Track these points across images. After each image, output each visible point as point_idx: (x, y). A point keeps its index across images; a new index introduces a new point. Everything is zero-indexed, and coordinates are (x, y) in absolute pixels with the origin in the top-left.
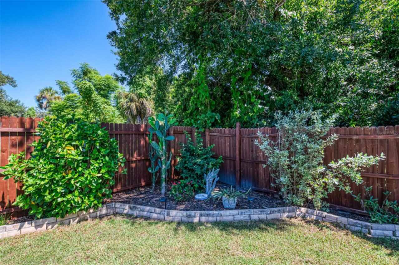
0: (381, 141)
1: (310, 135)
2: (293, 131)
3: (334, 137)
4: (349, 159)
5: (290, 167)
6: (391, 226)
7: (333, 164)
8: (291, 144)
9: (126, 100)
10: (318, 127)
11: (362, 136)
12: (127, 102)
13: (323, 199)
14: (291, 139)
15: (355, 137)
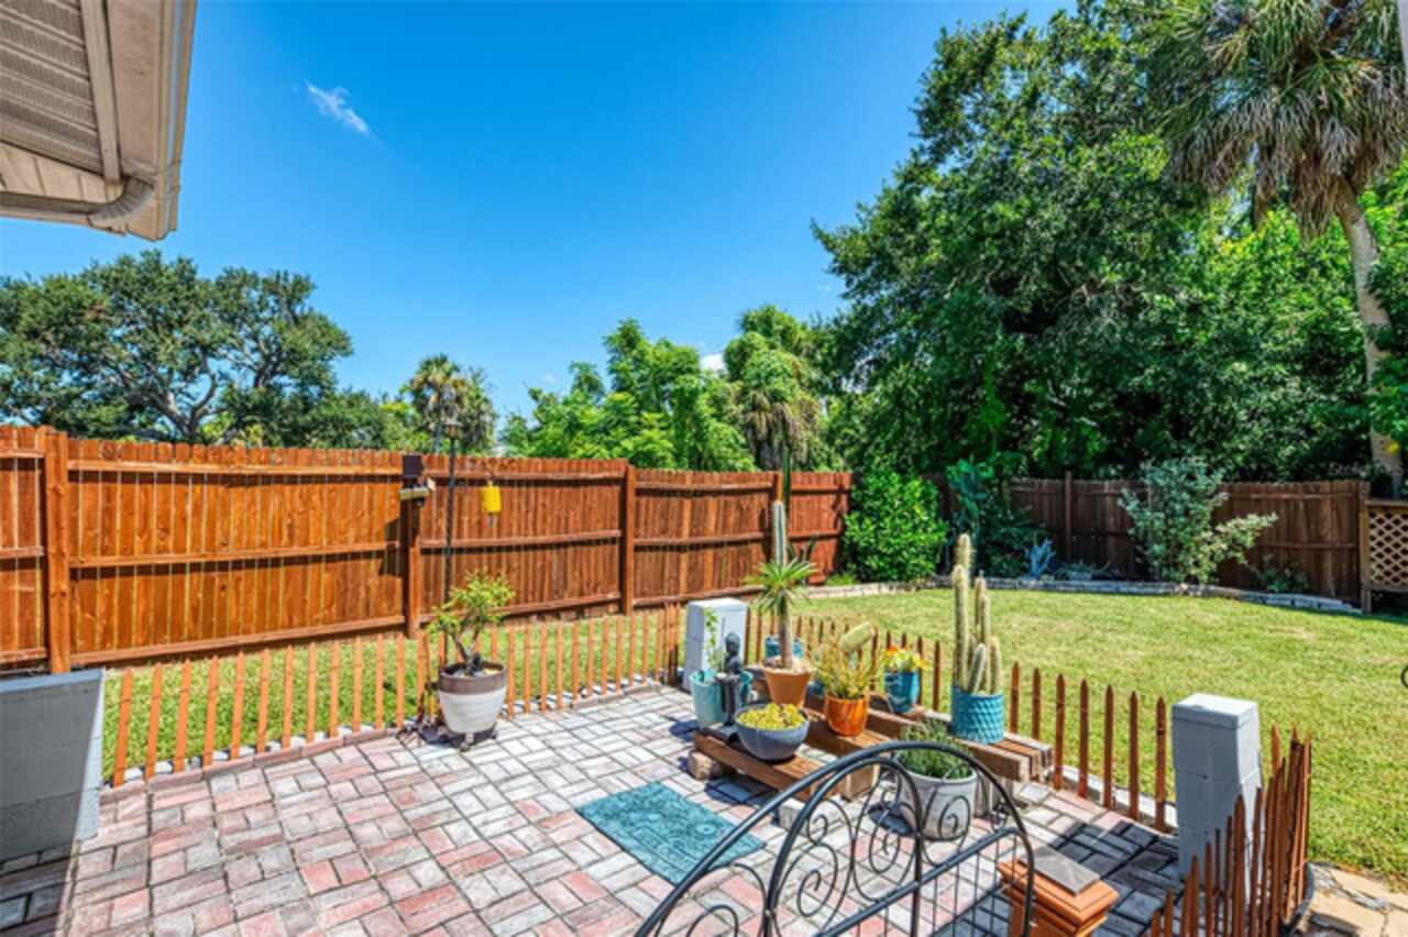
0: (1287, 501)
1: (1193, 493)
2: (1170, 488)
3: (1224, 496)
4: (1240, 521)
5: (1165, 533)
6: (1290, 596)
7: (1220, 528)
8: (1166, 504)
9: (741, 407)
10: (1202, 482)
11: (1262, 495)
12: (744, 412)
13: (1212, 574)
14: (1167, 497)
15: (1254, 496)
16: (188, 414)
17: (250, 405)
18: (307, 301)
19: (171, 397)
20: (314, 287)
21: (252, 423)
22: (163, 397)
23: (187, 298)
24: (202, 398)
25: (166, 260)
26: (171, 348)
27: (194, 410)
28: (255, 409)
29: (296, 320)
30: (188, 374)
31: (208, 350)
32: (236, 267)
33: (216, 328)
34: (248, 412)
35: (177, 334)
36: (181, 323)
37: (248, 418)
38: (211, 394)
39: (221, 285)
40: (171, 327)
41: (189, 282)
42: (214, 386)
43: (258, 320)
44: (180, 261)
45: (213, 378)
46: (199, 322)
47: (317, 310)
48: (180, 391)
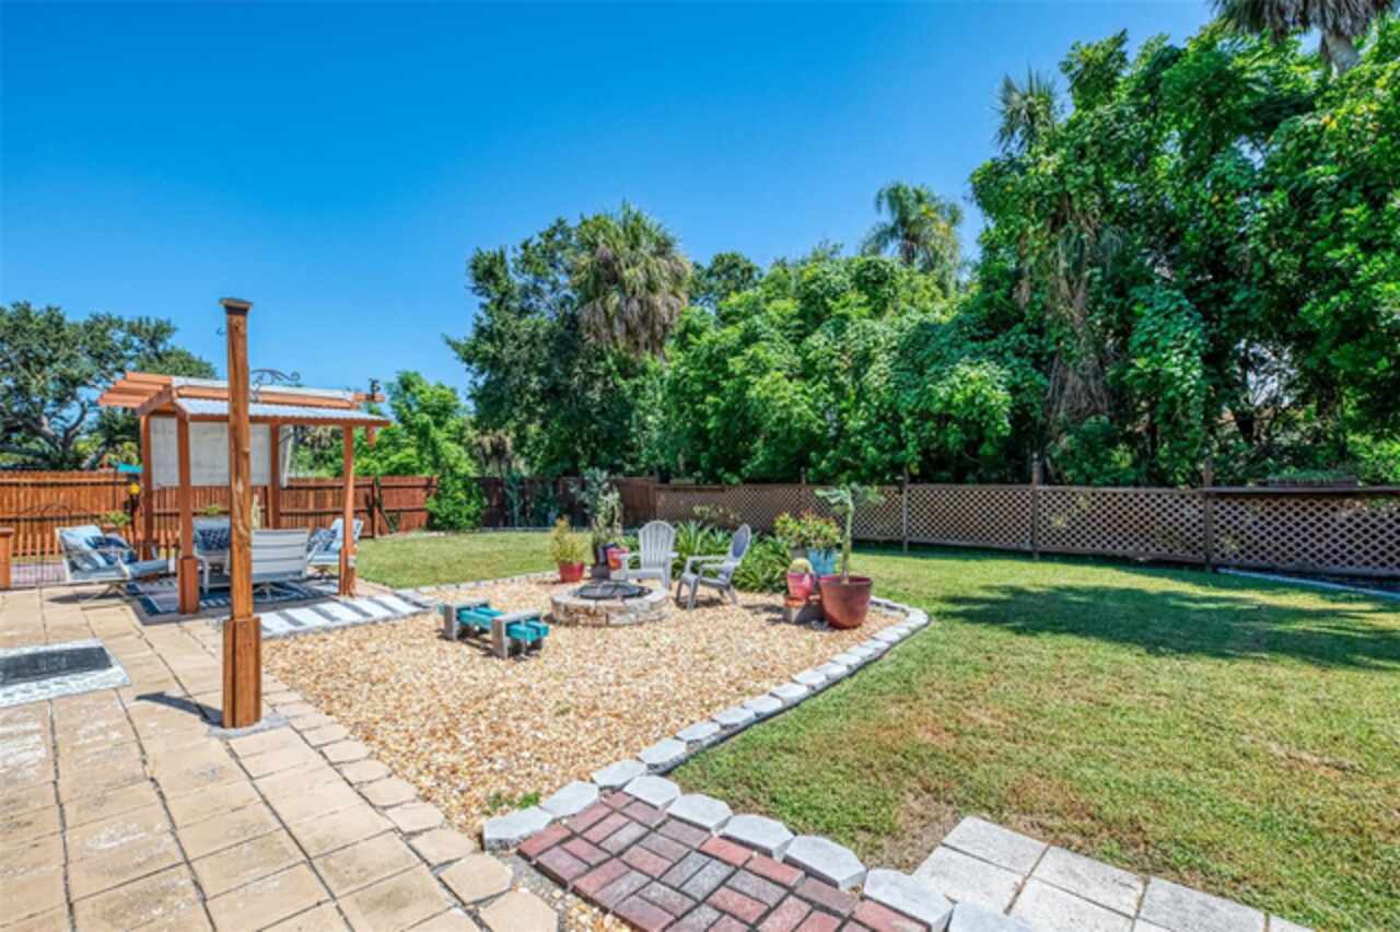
16: (61, 434)
17: (117, 427)
18: (169, 341)
19: (45, 420)
20: (175, 329)
21: (122, 442)
22: (37, 421)
23: (56, 340)
24: (74, 421)
25: (35, 308)
26: (43, 382)
27: (67, 431)
28: (123, 431)
29: (158, 356)
30: (61, 401)
31: (75, 382)
32: (102, 312)
33: (85, 363)
34: (117, 433)
35: (47, 370)
36: (51, 361)
37: (119, 437)
38: (81, 418)
39: (89, 328)
40: (42, 364)
41: (59, 326)
42: (84, 412)
43: (122, 357)
44: (49, 309)
45: (82, 405)
46: (68, 359)
47: (179, 347)
48: (54, 414)
